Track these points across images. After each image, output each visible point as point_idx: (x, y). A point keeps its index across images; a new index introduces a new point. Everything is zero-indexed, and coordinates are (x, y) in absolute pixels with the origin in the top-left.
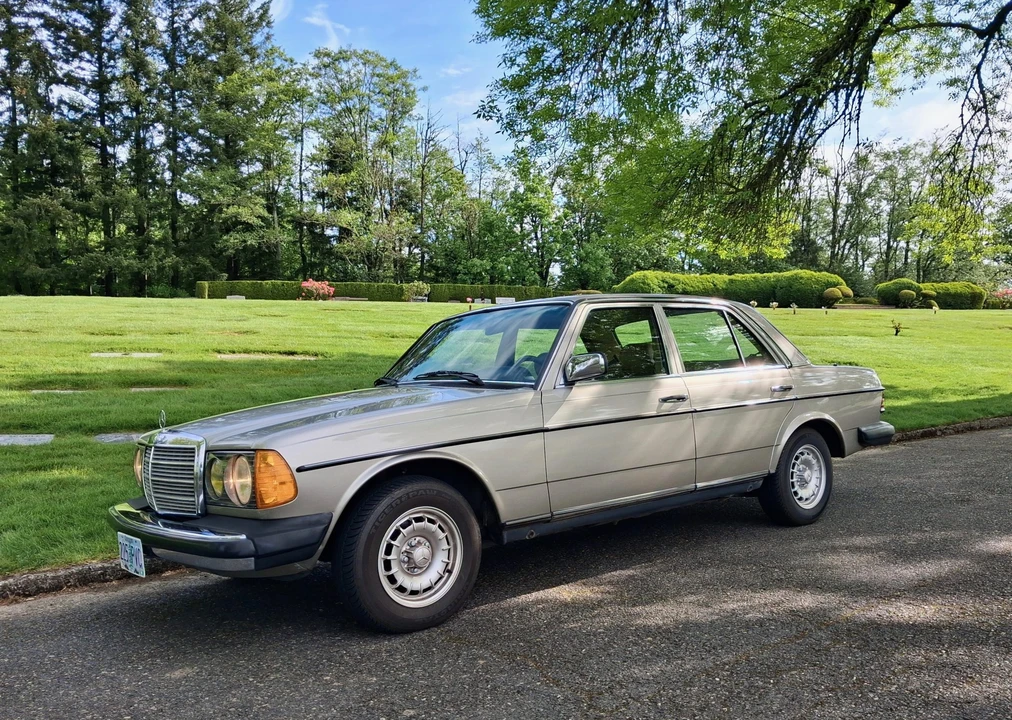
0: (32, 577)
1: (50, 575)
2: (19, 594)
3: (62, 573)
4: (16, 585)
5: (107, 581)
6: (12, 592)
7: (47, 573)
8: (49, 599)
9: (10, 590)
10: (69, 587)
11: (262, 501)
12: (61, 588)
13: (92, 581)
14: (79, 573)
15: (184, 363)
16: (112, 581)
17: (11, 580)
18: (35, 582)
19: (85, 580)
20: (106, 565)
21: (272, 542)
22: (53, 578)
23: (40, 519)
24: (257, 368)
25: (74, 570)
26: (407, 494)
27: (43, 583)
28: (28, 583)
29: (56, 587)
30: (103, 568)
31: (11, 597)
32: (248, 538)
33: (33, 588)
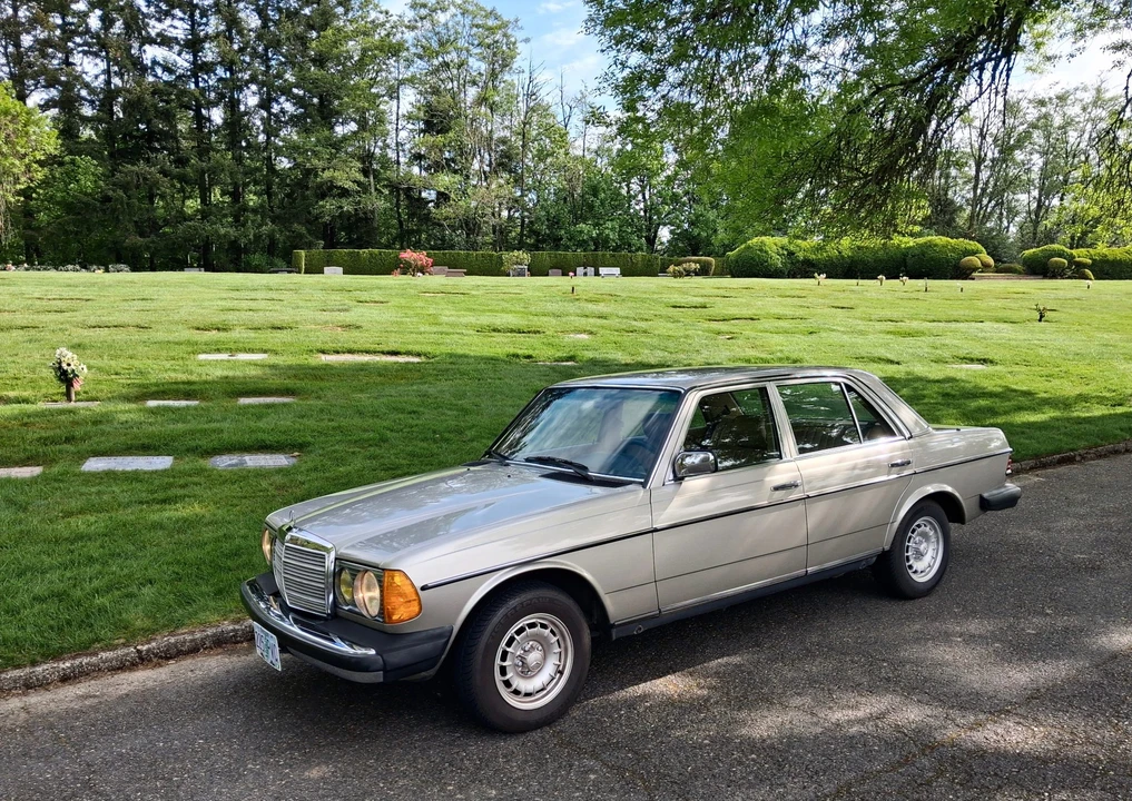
0: (172, 640)
1: (189, 638)
2: (161, 657)
3: (199, 636)
4: (159, 649)
5: (237, 642)
6: (156, 655)
7: (185, 636)
8: (187, 663)
9: (154, 654)
10: (205, 649)
11: (390, 616)
12: (199, 650)
13: (225, 643)
14: (214, 635)
15: (290, 367)
16: (242, 642)
17: (154, 644)
18: (175, 645)
19: (220, 643)
20: (237, 627)
21: (399, 656)
22: (191, 641)
23: (174, 572)
24: (362, 373)
25: (210, 632)
26: (522, 604)
27: (182, 646)
28: (169, 646)
29: (194, 650)
30: (233, 630)
31: (155, 660)
32: (377, 653)
33: (173, 651)
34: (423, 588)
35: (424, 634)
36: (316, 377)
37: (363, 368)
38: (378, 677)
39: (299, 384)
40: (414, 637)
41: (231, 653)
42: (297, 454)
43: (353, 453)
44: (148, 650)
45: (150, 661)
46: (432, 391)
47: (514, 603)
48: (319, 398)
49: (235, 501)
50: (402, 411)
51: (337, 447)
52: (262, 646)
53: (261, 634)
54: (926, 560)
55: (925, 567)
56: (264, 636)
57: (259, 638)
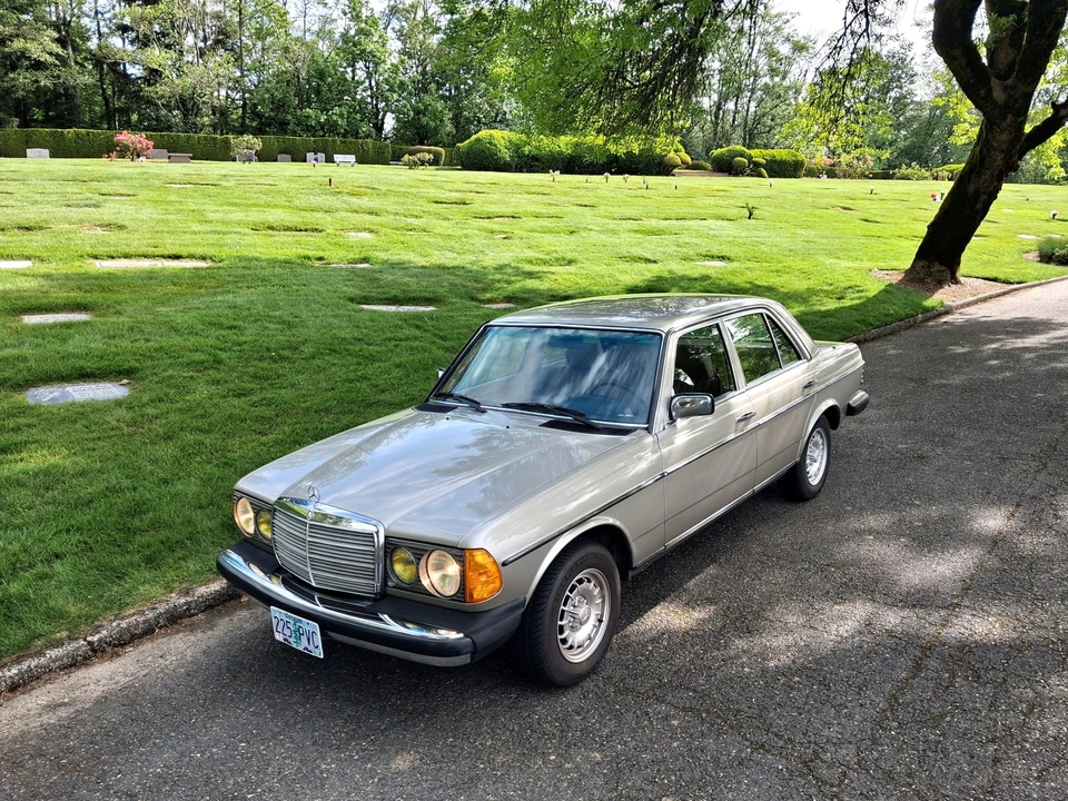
0: (124, 625)
1: (141, 619)
2: (115, 646)
3: (151, 615)
4: (111, 636)
5: (193, 615)
6: (109, 644)
7: (131, 619)
8: (148, 649)
9: (106, 643)
10: (160, 628)
12: (153, 632)
13: (180, 618)
14: (167, 612)
16: (197, 614)
17: (105, 632)
18: (128, 629)
19: (174, 620)
20: (189, 599)
22: (145, 622)
25: (162, 608)
26: (576, 564)
27: (136, 629)
28: (121, 632)
29: (148, 632)
30: (187, 603)
31: (109, 649)
32: (466, 636)
33: (127, 636)
34: (504, 564)
35: (503, 608)
36: (103, 289)
37: (151, 275)
38: (464, 659)
39: (89, 298)
40: (491, 614)
41: (192, 628)
42: (125, 381)
43: (192, 377)
44: (100, 640)
45: (104, 651)
46: (240, 301)
47: (569, 564)
48: (118, 313)
49: (90, 445)
50: (221, 326)
51: (170, 372)
52: (287, 632)
53: (285, 619)
54: (816, 465)
55: (815, 471)
56: (292, 622)
57: (281, 624)
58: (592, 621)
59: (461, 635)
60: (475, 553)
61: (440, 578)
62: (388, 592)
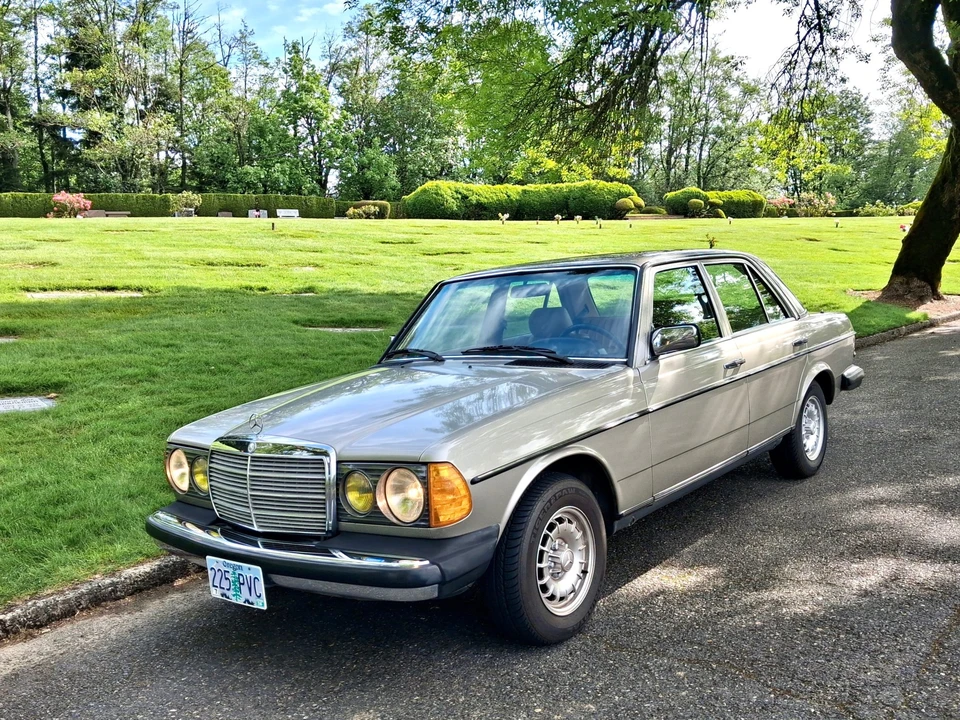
0: (40, 603)
1: (60, 599)
2: (29, 627)
3: (71, 595)
4: (25, 616)
5: (119, 598)
6: (23, 625)
7: (52, 597)
8: (66, 629)
9: (20, 623)
10: (82, 610)
11: (437, 519)
12: (74, 613)
13: (105, 601)
14: (90, 592)
16: (124, 598)
17: (19, 611)
18: (45, 609)
19: (98, 600)
20: (115, 580)
22: (64, 602)
25: (84, 589)
26: (554, 496)
27: (54, 609)
28: (37, 612)
29: (69, 613)
30: (112, 584)
31: (23, 631)
32: (432, 563)
33: (43, 617)
34: (473, 482)
35: (474, 537)
36: (33, 315)
37: (84, 304)
38: (431, 592)
39: (18, 323)
40: (460, 541)
41: (118, 611)
42: (53, 395)
43: (124, 389)
44: (13, 620)
45: (16, 632)
46: (177, 324)
48: (49, 336)
49: (14, 448)
50: (157, 345)
51: (101, 384)
52: (225, 584)
53: (223, 569)
54: (813, 438)
55: (812, 445)
56: (231, 570)
57: (219, 575)
58: (576, 569)
59: (427, 562)
60: (440, 467)
61: (400, 501)
62: (341, 529)
